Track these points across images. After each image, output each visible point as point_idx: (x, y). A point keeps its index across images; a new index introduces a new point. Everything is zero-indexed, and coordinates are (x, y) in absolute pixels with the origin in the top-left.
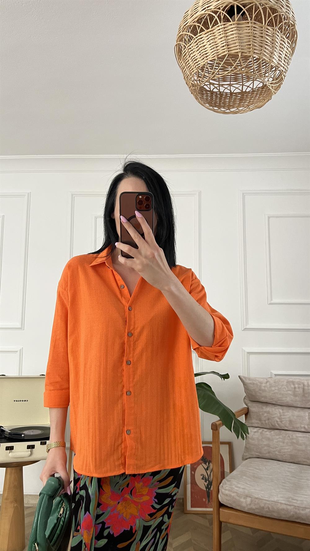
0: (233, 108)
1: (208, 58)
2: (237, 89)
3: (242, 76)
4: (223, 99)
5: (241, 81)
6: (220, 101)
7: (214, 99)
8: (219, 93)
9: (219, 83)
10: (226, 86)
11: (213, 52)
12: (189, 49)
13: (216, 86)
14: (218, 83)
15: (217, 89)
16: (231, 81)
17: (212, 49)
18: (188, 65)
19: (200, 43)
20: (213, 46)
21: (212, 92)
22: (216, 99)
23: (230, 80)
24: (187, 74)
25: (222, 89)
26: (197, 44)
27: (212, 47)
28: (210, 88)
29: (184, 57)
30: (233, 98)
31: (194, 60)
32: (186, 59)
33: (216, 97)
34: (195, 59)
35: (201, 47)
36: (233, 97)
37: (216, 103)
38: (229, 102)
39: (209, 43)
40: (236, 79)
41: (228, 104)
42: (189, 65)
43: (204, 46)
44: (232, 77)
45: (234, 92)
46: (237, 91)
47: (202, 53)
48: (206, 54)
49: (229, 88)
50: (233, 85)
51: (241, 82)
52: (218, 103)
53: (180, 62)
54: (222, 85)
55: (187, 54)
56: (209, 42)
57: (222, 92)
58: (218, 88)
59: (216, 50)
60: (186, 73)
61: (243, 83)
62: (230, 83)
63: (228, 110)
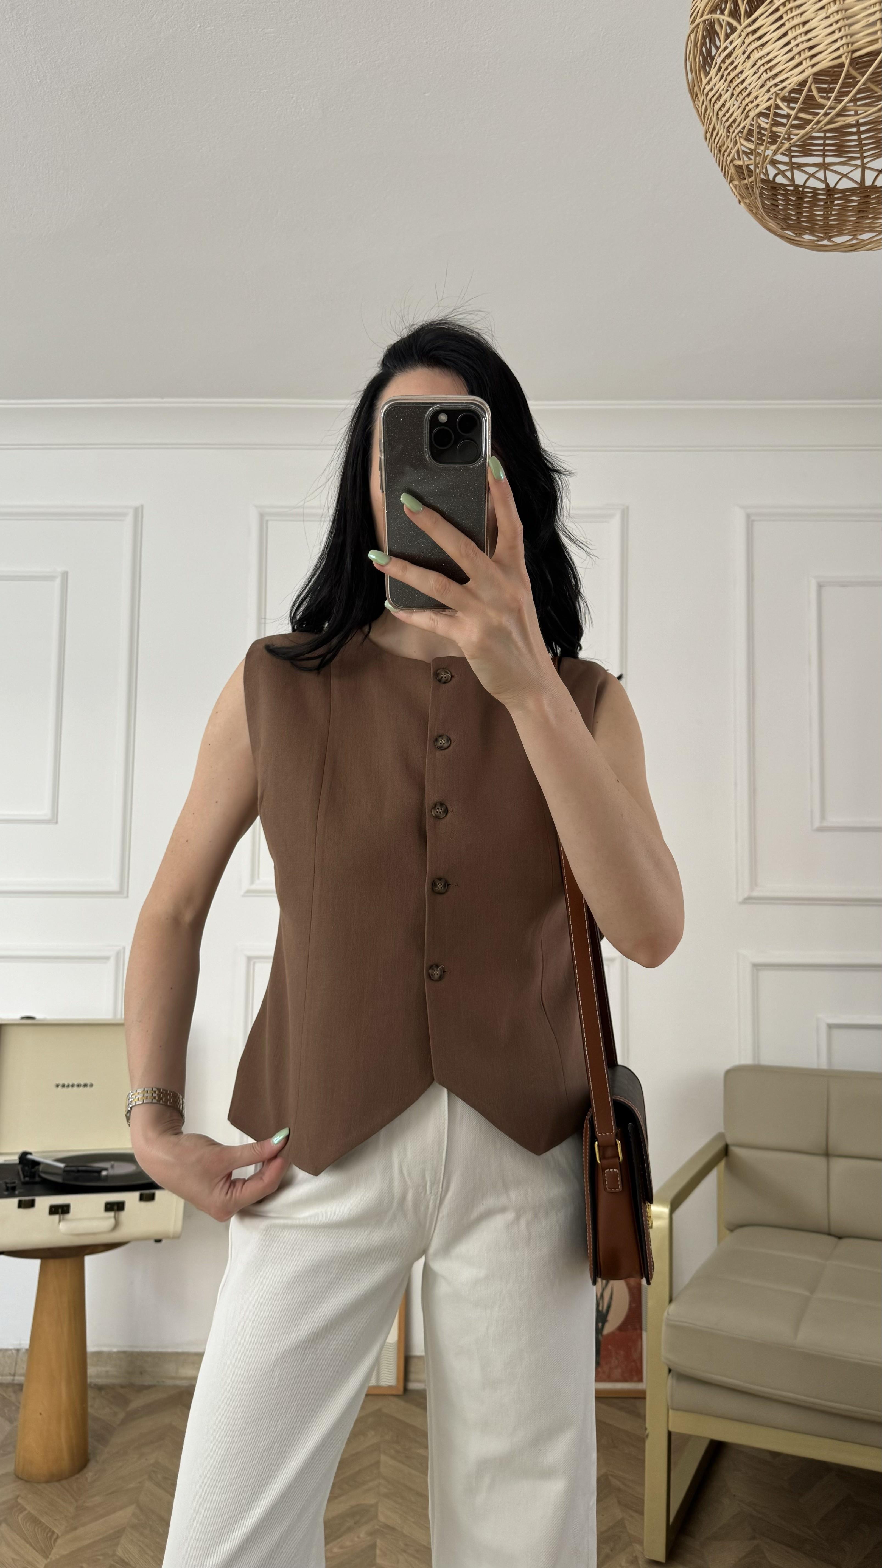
0: (840, 233)
1: (815, 60)
2: (844, 179)
3: (860, 140)
4: (806, 207)
5: (858, 155)
9: (791, 160)
10: (811, 170)
11: (836, 41)
12: (748, 35)
13: (782, 167)
14: (786, 159)
15: (785, 176)
16: (826, 154)
17: (833, 32)
18: (737, 85)
19: (790, 15)
20: (837, 22)
22: (786, 209)
23: (824, 150)
24: (732, 114)
25: (800, 178)
26: (781, 18)
27: (835, 27)
29: (723, 61)
30: (837, 205)
31: (766, 71)
32: (730, 68)
33: (787, 200)
34: (767, 66)
35: (794, 27)
36: (836, 202)
39: (823, 14)
42: (741, 87)
43: (805, 23)
46: (845, 184)
47: (797, 45)
48: (811, 48)
51: (856, 158)
53: (705, 81)
55: (738, 52)
56: (824, 10)
59: (846, 36)
60: (724, 115)
61: (862, 162)
63: (825, 241)
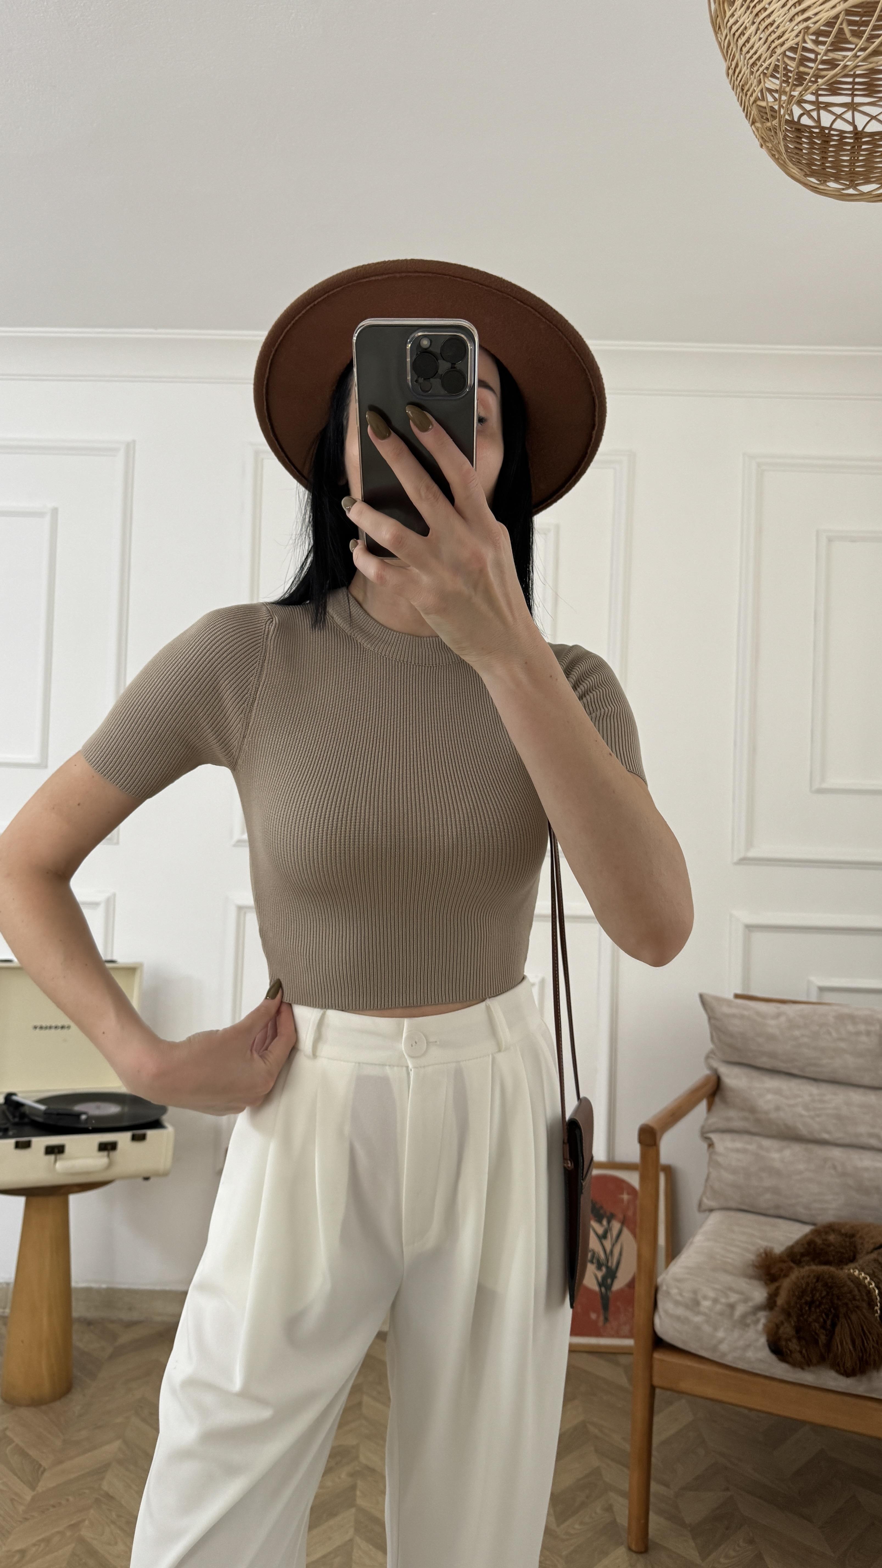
0: (867, 182)
2: (873, 121)
4: (832, 152)
6: (824, 158)
7: (804, 151)
8: (817, 130)
9: (817, 99)
10: (838, 110)
13: (808, 107)
15: (811, 117)
16: (855, 93)
21: (798, 129)
23: (853, 89)
24: (757, 51)
25: (826, 119)
28: (791, 114)
30: (865, 150)
33: (812, 143)
36: (864, 147)
37: (810, 164)
38: (852, 163)
40: (870, 89)
41: (848, 170)
42: (768, 21)
44: (857, 80)
45: (866, 130)
46: (874, 127)
49: (848, 116)
50: (862, 108)
52: (816, 165)
54: (827, 106)
57: (826, 128)
58: (814, 114)
62: (853, 100)
63: (851, 189)
